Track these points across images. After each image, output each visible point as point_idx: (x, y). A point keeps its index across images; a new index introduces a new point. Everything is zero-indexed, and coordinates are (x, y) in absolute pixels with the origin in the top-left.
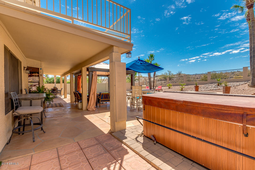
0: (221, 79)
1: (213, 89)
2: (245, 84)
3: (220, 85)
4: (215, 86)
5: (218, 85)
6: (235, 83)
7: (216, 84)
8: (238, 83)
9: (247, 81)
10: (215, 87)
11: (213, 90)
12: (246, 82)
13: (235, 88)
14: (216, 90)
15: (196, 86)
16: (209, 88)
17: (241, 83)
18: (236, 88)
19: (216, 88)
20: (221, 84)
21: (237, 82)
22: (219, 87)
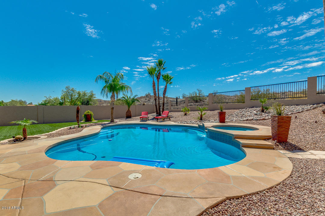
0: (267, 100)
1: (252, 118)
2: (313, 109)
3: (265, 111)
4: (257, 112)
5: (263, 111)
6: (293, 106)
7: (258, 109)
8: (299, 108)
9: (317, 104)
10: (256, 114)
11: (252, 120)
12: (315, 106)
13: (296, 117)
14: (257, 120)
15: (220, 112)
16: (246, 117)
17: (305, 107)
18: (298, 117)
19: (258, 117)
20: (267, 109)
21: (297, 105)
22: (263, 113)
